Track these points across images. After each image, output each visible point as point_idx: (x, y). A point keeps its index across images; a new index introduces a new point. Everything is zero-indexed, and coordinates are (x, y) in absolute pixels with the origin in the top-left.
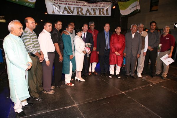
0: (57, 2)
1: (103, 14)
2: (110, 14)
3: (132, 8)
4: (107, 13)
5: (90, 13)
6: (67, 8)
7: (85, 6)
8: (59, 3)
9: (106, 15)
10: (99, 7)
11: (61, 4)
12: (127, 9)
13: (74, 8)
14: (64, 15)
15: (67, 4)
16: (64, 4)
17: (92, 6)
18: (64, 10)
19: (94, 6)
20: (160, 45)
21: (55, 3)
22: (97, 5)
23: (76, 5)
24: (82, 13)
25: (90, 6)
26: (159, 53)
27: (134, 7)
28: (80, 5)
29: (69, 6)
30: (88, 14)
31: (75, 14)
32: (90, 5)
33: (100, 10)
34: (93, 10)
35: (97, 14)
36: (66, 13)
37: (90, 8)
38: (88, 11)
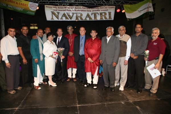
0: (56, 9)
1: (106, 18)
2: (113, 18)
3: (142, 10)
4: (110, 17)
5: (90, 18)
6: (66, 14)
7: (85, 11)
8: (58, 10)
9: (108, 20)
10: (100, 12)
11: (60, 10)
12: (135, 12)
13: (73, 14)
14: (62, 21)
15: (66, 10)
16: (63, 10)
17: (93, 11)
18: (63, 16)
19: (95, 11)
20: (147, 52)
21: (54, 10)
22: (98, 9)
23: (75, 10)
24: (81, 18)
25: (90, 11)
26: (146, 62)
27: (144, 10)
28: (79, 11)
29: (68, 12)
30: (88, 19)
31: (74, 19)
32: (91, 9)
33: (101, 14)
34: (93, 15)
35: (98, 18)
36: (64, 19)
37: (90, 13)
38: (88, 15)
